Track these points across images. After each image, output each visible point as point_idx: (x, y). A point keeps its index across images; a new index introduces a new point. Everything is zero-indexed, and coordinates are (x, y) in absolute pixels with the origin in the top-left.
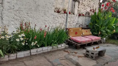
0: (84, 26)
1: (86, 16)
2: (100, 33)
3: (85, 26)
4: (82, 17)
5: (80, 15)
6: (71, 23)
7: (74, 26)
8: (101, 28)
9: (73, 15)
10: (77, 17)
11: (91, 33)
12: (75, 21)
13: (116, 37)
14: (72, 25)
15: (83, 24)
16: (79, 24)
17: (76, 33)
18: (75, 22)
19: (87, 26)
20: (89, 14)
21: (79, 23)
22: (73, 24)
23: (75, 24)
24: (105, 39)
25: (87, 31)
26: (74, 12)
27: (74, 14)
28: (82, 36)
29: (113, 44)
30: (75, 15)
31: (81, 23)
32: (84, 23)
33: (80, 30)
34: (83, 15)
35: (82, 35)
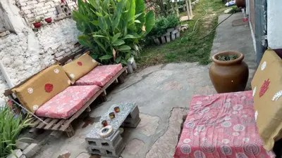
0: (68, 50)
1: (58, 20)
2: (114, 53)
3: (71, 48)
4: (48, 28)
5: (37, 26)
6: (21, 62)
7: (36, 64)
8: (111, 40)
9: (12, 36)
10: (32, 34)
11: (94, 61)
12: (31, 49)
13: (157, 39)
14: (27, 67)
15: (61, 45)
16: (50, 52)
17: (49, 88)
18: (33, 52)
19: (77, 44)
20: (66, 10)
21: (46, 48)
22: (29, 61)
23: (35, 57)
24: (132, 60)
25: (80, 64)
26: (11, 26)
27: (13, 32)
28: (71, 85)
29: (155, 64)
30: (20, 34)
31: (55, 47)
32: (63, 43)
33: (57, 71)
34: (49, 21)
35: (69, 82)
